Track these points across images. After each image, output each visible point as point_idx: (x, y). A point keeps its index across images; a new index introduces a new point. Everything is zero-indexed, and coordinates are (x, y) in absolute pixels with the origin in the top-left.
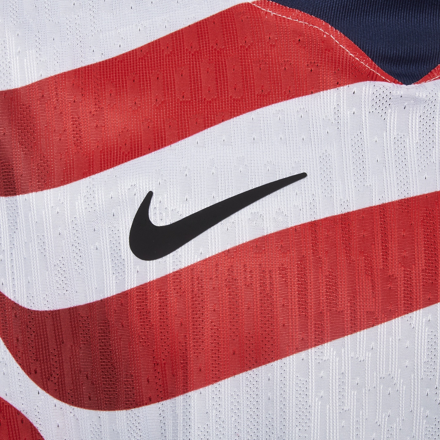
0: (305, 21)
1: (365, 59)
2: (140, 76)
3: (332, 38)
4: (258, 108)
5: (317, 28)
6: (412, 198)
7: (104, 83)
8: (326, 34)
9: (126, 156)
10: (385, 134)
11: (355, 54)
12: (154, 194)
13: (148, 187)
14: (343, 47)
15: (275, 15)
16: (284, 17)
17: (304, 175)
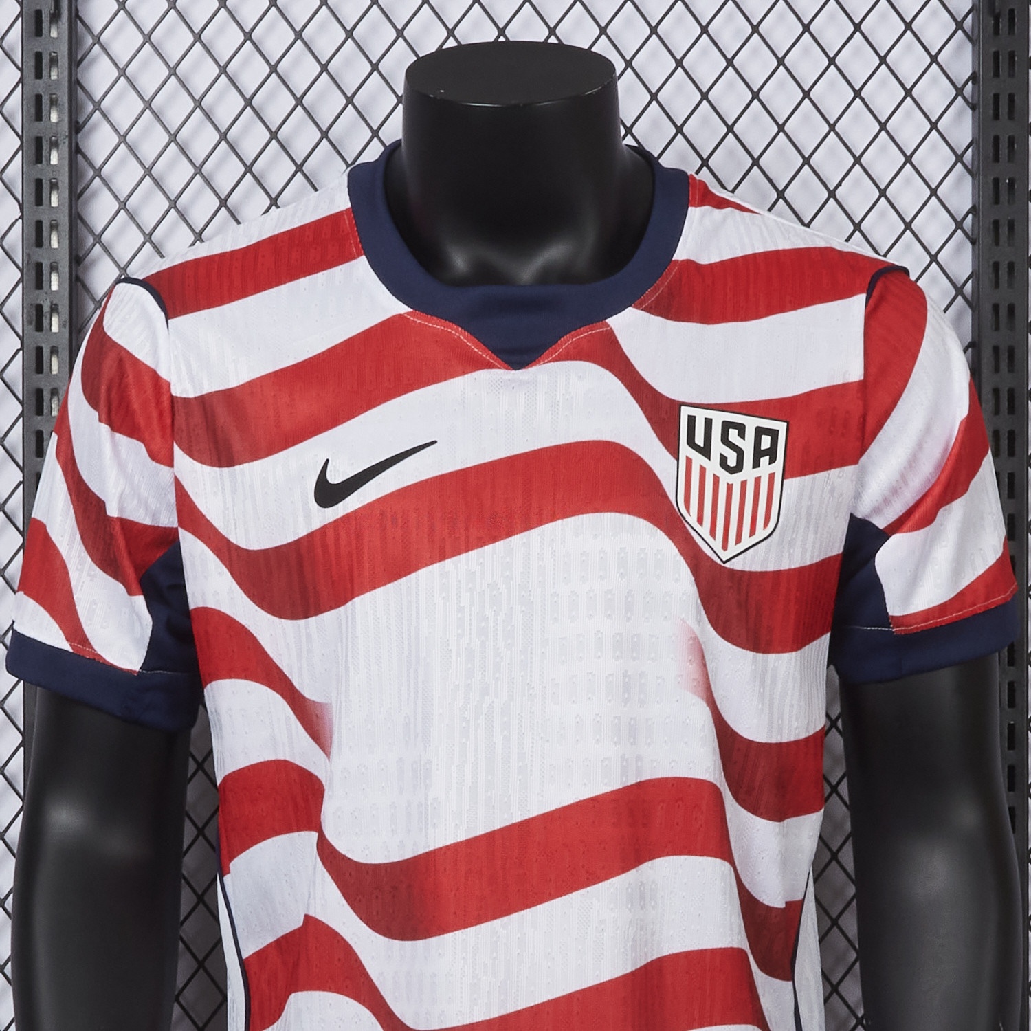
0: (441, 326)
1: (486, 352)
3: (461, 338)
5: (450, 331)
8: (457, 335)
9: (311, 434)
11: (479, 349)
12: (330, 460)
13: (325, 456)
14: (469, 344)
15: (420, 323)
16: (426, 323)
17: (435, 442)
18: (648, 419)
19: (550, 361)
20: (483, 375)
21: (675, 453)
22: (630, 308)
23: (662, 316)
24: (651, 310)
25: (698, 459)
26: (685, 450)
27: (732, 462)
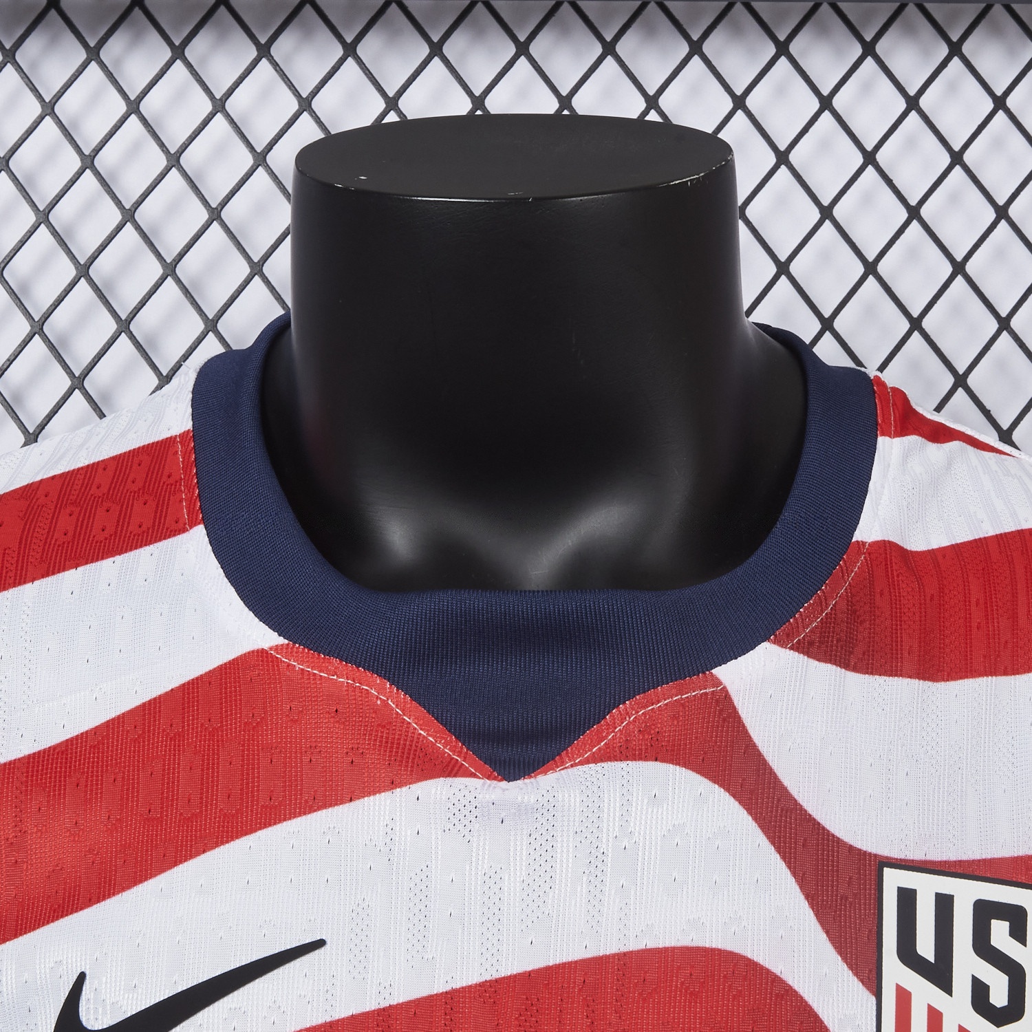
0: (347, 677)
1: (444, 738)
2: (87, 778)
3: (391, 706)
4: (260, 829)
5: (366, 690)
6: (504, 978)
7: (31, 790)
8: (380, 698)
9: (54, 912)
10: (468, 868)
11: (428, 731)
12: (87, 977)
13: (79, 964)
14: (408, 720)
15: (302, 670)
16: (315, 672)
17: (320, 943)
18: (807, 897)
19: (581, 763)
20: (436, 790)
21: (873, 980)
22: (765, 645)
23: (835, 663)
24: (811, 648)
25: (924, 993)
26: (895, 972)
27: (999, 997)
